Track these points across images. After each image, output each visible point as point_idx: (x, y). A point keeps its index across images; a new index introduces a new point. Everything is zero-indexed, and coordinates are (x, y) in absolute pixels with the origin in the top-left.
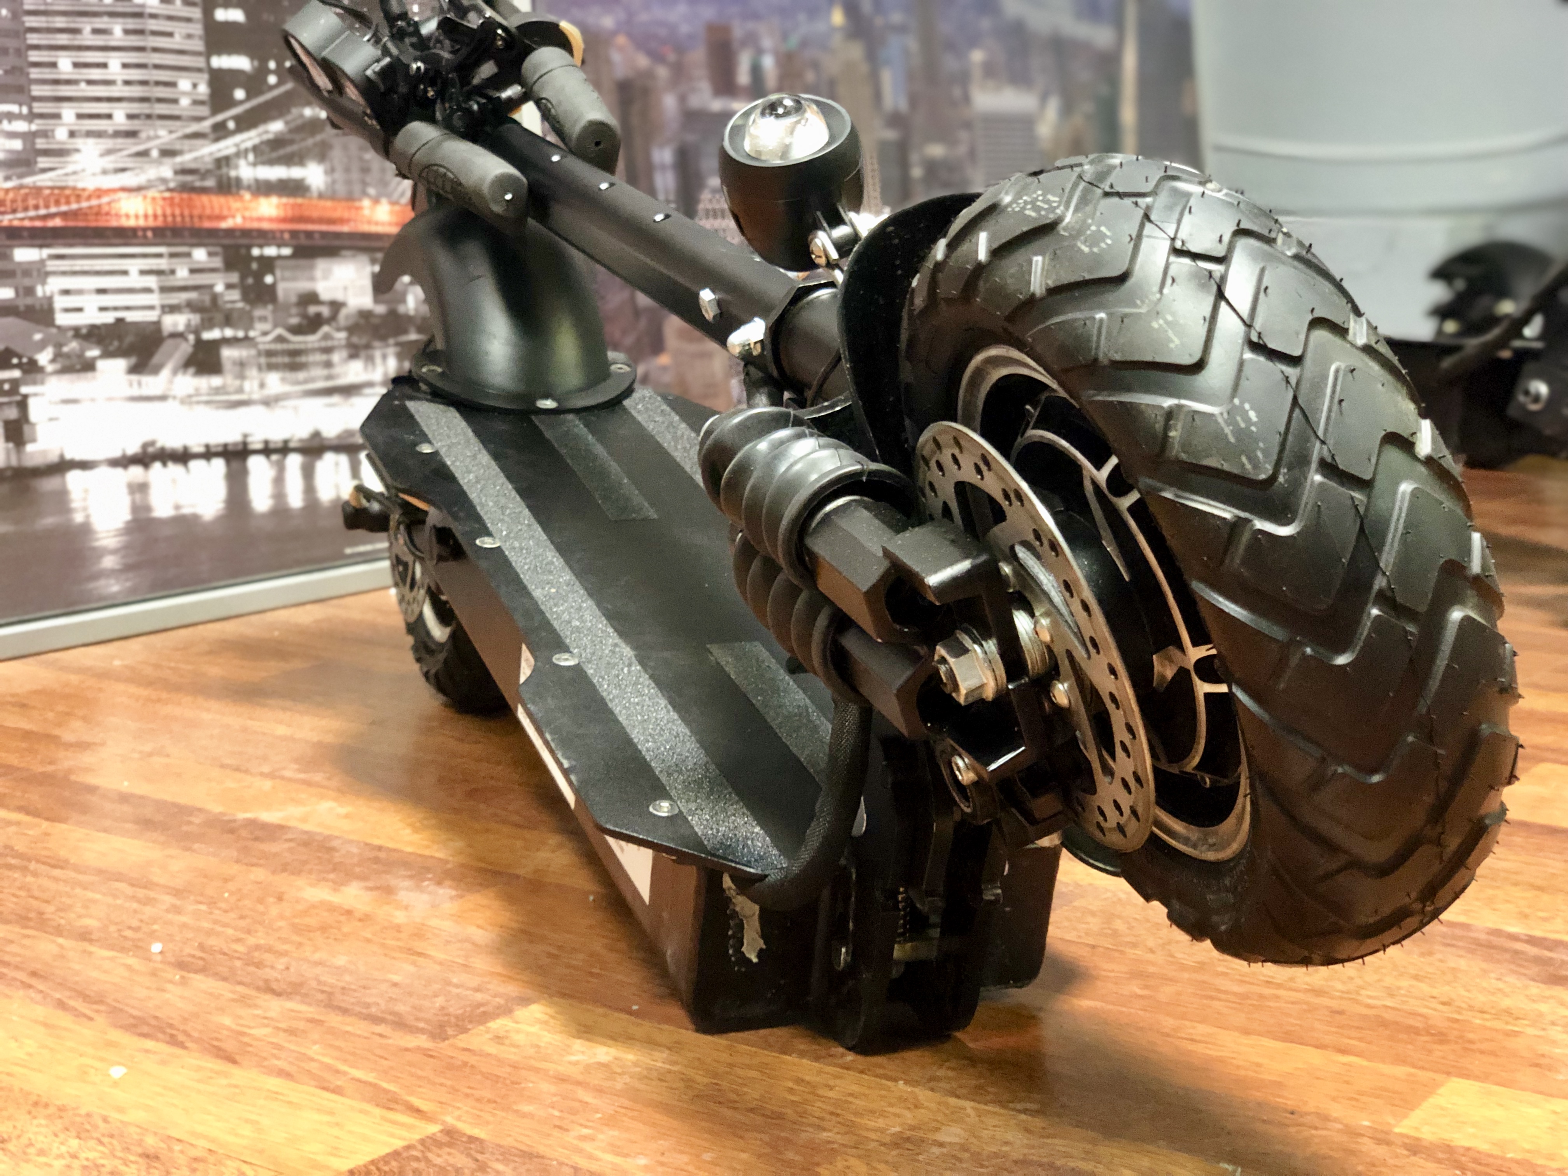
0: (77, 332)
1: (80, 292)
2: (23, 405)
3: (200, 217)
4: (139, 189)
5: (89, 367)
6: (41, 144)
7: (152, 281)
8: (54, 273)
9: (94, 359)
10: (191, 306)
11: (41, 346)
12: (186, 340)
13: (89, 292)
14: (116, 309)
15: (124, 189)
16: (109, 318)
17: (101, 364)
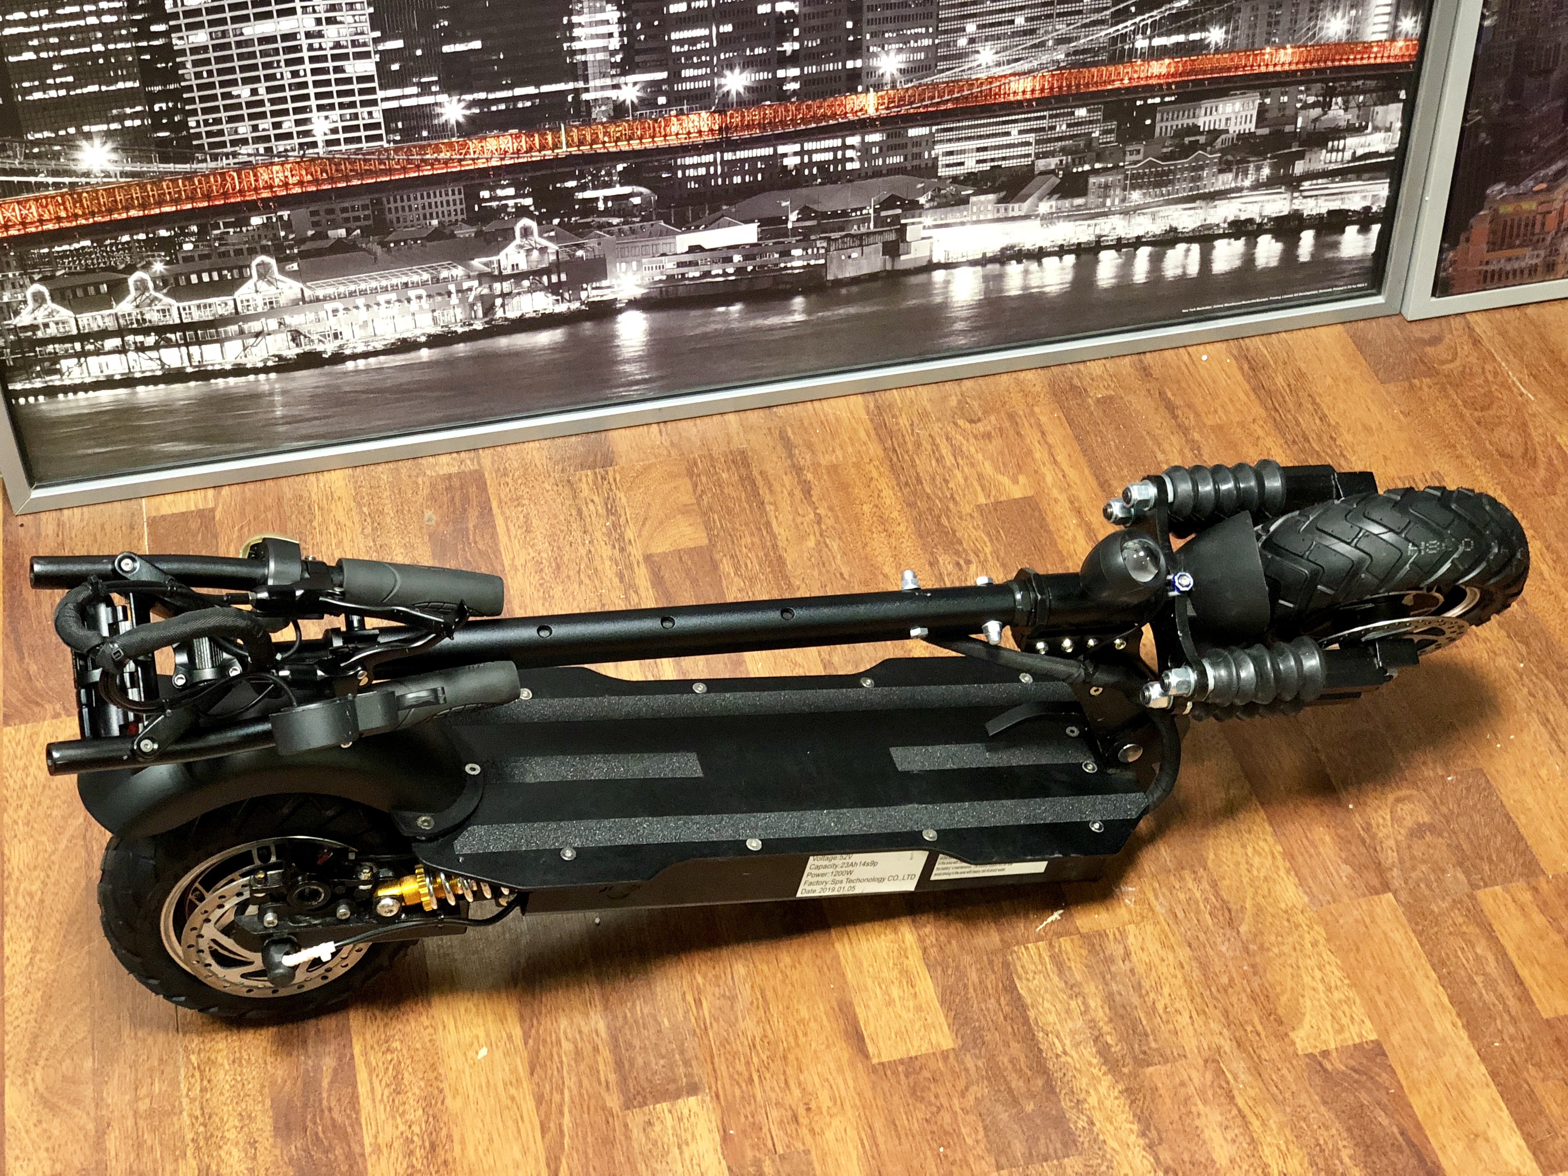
0: (955, 179)
1: (962, 152)
2: (902, 231)
3: (1087, 85)
4: (1030, 72)
5: (965, 201)
6: (942, 52)
7: (1031, 137)
8: (941, 141)
9: (969, 196)
10: (1064, 151)
11: (923, 191)
12: (1057, 175)
13: (972, 150)
14: (993, 160)
15: (1014, 74)
16: (986, 167)
17: (973, 199)
